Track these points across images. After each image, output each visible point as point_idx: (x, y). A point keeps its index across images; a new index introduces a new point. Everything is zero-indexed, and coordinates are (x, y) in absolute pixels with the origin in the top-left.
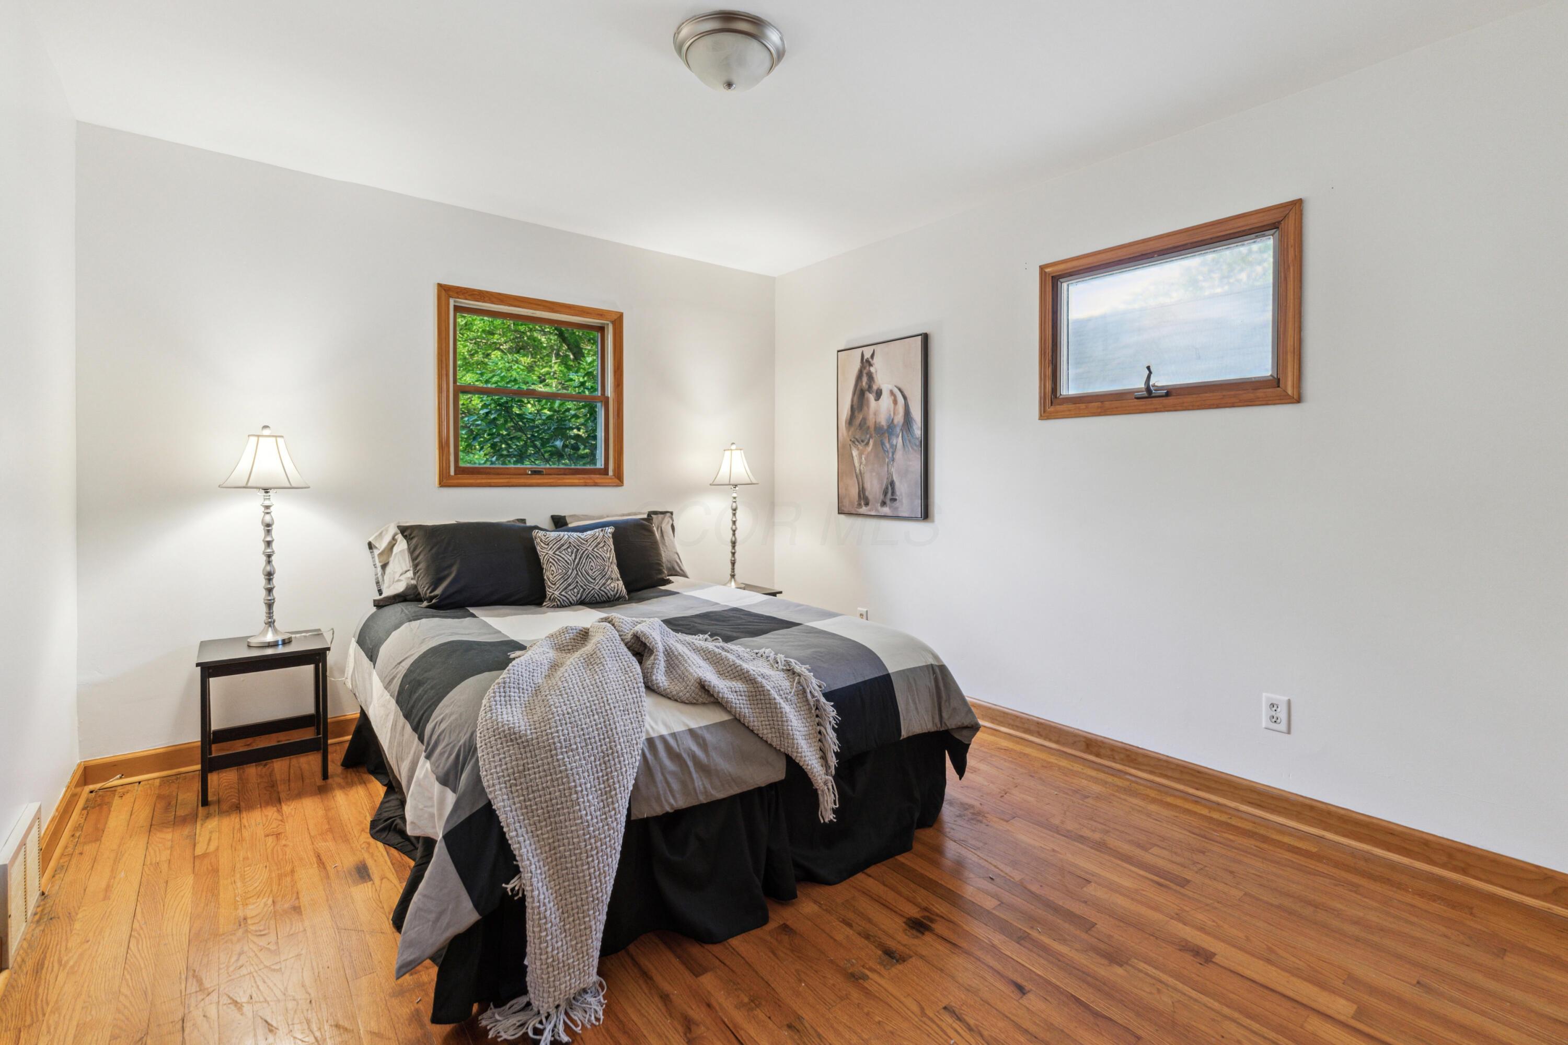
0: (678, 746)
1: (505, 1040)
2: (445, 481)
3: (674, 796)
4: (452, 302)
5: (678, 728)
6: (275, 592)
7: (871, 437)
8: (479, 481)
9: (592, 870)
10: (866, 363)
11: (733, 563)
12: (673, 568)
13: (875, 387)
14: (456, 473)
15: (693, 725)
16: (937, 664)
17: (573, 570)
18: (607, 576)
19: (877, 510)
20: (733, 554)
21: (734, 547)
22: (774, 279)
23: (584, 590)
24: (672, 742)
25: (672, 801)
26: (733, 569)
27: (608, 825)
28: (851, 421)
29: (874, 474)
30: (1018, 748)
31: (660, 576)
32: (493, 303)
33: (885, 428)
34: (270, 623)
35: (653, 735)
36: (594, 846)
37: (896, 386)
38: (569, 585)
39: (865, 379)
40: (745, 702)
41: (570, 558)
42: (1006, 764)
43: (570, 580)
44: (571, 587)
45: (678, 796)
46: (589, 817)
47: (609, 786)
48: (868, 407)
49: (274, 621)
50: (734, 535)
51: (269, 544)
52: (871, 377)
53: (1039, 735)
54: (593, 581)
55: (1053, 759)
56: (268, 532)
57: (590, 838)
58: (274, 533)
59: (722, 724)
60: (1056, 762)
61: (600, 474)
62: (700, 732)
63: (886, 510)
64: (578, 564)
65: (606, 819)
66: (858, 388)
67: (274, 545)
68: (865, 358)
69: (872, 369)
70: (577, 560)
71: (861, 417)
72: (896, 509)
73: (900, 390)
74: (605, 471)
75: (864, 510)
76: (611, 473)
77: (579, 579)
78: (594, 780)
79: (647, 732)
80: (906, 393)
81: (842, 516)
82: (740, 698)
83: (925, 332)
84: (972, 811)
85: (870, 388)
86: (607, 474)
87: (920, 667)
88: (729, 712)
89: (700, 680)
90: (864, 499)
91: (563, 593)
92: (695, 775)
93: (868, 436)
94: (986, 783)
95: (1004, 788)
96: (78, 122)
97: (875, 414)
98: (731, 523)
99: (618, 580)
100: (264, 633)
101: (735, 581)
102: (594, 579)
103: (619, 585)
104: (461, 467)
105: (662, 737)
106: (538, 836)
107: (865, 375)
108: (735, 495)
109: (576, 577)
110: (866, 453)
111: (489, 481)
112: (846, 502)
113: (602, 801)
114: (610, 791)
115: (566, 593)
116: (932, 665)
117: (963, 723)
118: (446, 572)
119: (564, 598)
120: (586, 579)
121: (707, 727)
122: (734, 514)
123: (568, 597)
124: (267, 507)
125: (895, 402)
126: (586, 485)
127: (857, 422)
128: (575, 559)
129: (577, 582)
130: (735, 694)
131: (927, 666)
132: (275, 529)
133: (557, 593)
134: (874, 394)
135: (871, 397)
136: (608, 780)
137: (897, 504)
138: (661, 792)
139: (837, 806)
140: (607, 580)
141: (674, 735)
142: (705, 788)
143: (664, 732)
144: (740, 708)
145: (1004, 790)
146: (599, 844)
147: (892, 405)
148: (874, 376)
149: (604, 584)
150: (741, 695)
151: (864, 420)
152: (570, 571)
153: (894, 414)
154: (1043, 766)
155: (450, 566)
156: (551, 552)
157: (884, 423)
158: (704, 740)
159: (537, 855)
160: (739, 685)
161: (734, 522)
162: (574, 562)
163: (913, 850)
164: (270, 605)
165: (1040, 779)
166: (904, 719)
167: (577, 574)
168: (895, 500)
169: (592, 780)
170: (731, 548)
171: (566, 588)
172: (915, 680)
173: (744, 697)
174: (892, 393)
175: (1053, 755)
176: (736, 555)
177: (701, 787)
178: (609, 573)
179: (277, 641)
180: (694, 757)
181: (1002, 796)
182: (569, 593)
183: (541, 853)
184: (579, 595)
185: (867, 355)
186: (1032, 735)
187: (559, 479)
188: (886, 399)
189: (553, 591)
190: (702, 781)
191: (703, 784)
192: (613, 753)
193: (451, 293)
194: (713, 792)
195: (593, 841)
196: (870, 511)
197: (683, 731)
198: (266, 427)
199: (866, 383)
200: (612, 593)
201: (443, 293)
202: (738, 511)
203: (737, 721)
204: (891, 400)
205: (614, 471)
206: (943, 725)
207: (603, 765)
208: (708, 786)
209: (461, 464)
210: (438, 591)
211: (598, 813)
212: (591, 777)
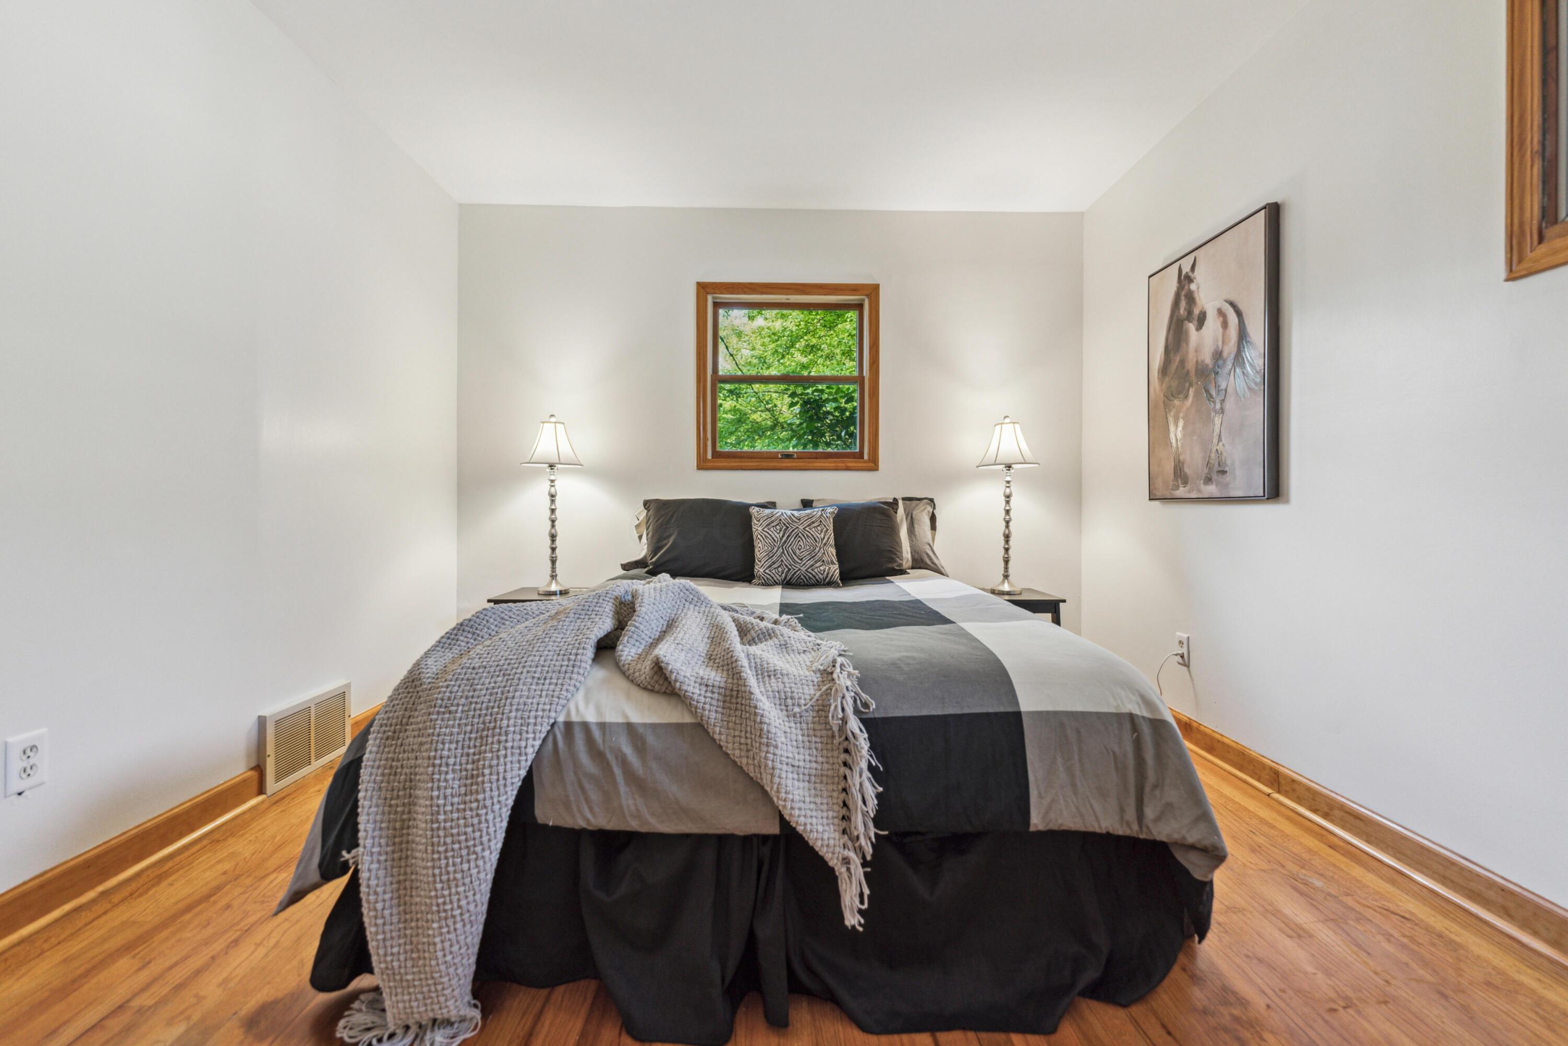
0: (604, 741)
1: (341, 1039)
2: (703, 465)
3: (591, 809)
4: (710, 299)
5: (612, 717)
6: (557, 551)
7: (1191, 385)
8: (731, 464)
9: (437, 871)
10: (1185, 280)
11: (1007, 562)
12: (922, 561)
13: (1196, 311)
14: (713, 457)
15: (636, 718)
16: (1146, 714)
17: (779, 548)
18: (817, 558)
19: (1199, 491)
20: (1007, 550)
21: (1007, 542)
22: (1081, 215)
23: (789, 569)
24: (597, 734)
25: (589, 815)
26: (1006, 568)
27: (465, 818)
28: (1164, 370)
29: (1195, 438)
30: (1439, 923)
31: (890, 565)
32: (745, 293)
33: (1211, 366)
34: (553, 577)
35: (575, 718)
36: (442, 840)
37: (1226, 301)
38: (774, 563)
39: (1183, 304)
40: (714, 702)
41: (778, 536)
42: (1391, 948)
43: (774, 558)
44: (775, 566)
45: (596, 809)
46: (441, 802)
47: (478, 769)
48: (1187, 343)
49: (556, 576)
50: (1007, 527)
51: (553, 511)
52: (1191, 298)
53: (1506, 914)
54: (800, 562)
55: (1527, 978)
56: (553, 501)
57: (438, 829)
58: (557, 502)
59: (679, 727)
60: (1535, 985)
61: (855, 458)
62: (641, 730)
63: (1211, 490)
64: (785, 542)
65: (465, 810)
66: (1175, 318)
67: (557, 512)
68: (1184, 273)
69: (1193, 287)
70: (785, 538)
71: (1178, 359)
72: (1226, 486)
73: (1232, 305)
74: (860, 455)
75: (1181, 492)
76: (866, 457)
77: (784, 558)
78: (462, 756)
79: (568, 714)
80: (1241, 307)
81: (1156, 503)
82: (709, 694)
83: (1272, 200)
84: (1236, 1012)
85: (1190, 313)
86: (863, 458)
87: (1098, 715)
88: (694, 714)
89: (658, 659)
90: (1180, 475)
91: (767, 571)
92: (623, 788)
93: (1187, 385)
94: (1310, 969)
95: (1350, 994)
96: (460, 205)
97: (1196, 351)
98: (1003, 513)
99: (833, 563)
100: (550, 584)
101: (1008, 582)
102: (801, 559)
103: (835, 570)
104: (718, 452)
105: (585, 726)
106: (390, 806)
107: (1183, 298)
108: (1008, 479)
109: (781, 556)
110: (1184, 409)
111: (741, 464)
112: (1159, 483)
113: (466, 785)
114: (478, 776)
115: (770, 571)
116: (1131, 717)
117: (1184, 838)
118: (665, 542)
119: (768, 576)
120: (793, 559)
121: (654, 726)
122: (1008, 502)
123: (773, 575)
124: (552, 481)
125: (1225, 325)
126: (836, 469)
127: (1174, 366)
128: (783, 537)
129: (782, 561)
130: (704, 689)
131: (1119, 716)
132: (557, 499)
133: (761, 570)
134: (1195, 322)
135: (1191, 327)
136: (479, 760)
137: (1227, 478)
138: (572, 798)
139: (866, 906)
140: (816, 562)
141: (603, 726)
142: (637, 809)
143: (591, 717)
144: (703, 709)
145: (1347, 998)
146: (449, 840)
147: (1221, 330)
148: (1196, 295)
149: (812, 565)
150: (713, 692)
151: (1183, 362)
152: (776, 549)
153: (1223, 343)
154: (1488, 984)
155: (669, 536)
156: (760, 529)
157: (1208, 359)
158: (644, 743)
159: (381, 829)
160: (715, 677)
161: (1008, 512)
162: (781, 539)
163: (1053, 1038)
164: (553, 561)
165: (1465, 1009)
166: (1040, 796)
167: (783, 552)
168: (1224, 472)
169: (459, 755)
170: (1003, 542)
171: (770, 566)
172: (1078, 732)
173: (716, 696)
174: (1220, 312)
175: (1535, 967)
176: (1010, 552)
177: (633, 808)
178: (820, 554)
179: (556, 592)
180: (624, 762)
181: (1332, 1010)
182: (774, 571)
183: (388, 828)
184: (784, 575)
185: (1186, 269)
186: (1489, 910)
187: (810, 462)
188: (1212, 323)
189: (759, 569)
190: (634, 799)
191: (635, 804)
192: (494, 728)
193: (708, 290)
194: (652, 820)
195: (441, 833)
196: (1189, 492)
197: (618, 724)
198: (552, 416)
199: (1185, 309)
200: (820, 576)
201: (702, 290)
202: (1013, 499)
203: (700, 728)
204: (1218, 323)
205: (869, 454)
206: (1144, 829)
207: (479, 740)
208: (644, 811)
209: (718, 449)
210: (654, 560)
211: (456, 800)
212: (459, 751)
